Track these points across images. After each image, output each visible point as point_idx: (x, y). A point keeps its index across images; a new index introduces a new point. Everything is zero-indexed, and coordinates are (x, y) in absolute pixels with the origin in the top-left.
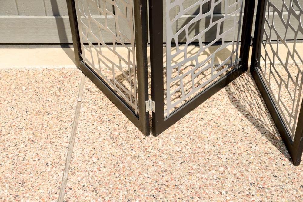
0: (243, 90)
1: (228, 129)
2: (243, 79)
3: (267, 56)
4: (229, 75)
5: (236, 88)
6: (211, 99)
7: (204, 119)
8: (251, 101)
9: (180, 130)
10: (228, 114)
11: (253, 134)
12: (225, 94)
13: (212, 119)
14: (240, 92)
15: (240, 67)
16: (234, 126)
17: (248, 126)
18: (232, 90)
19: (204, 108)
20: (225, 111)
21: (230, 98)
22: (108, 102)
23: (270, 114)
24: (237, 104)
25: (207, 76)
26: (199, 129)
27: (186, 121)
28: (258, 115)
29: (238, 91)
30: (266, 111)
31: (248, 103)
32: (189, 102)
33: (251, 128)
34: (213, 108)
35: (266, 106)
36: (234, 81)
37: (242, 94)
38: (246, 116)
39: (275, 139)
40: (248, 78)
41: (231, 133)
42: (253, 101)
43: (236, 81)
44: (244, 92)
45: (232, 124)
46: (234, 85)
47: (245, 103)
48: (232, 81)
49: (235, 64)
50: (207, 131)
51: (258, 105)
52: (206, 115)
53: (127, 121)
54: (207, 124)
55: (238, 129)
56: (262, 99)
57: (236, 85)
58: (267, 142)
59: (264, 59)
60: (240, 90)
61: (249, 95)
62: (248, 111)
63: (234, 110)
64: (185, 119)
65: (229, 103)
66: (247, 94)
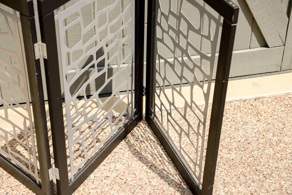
0: (142, 140)
1: (135, 185)
2: (140, 128)
3: (162, 106)
4: (127, 127)
5: (135, 139)
6: (112, 154)
7: (109, 177)
8: (152, 151)
9: (86, 193)
10: (132, 168)
11: (160, 186)
12: (126, 146)
13: (117, 175)
14: (139, 143)
15: (136, 117)
16: (141, 180)
17: (154, 178)
18: (132, 142)
19: (107, 165)
20: (128, 165)
21: (131, 151)
22: (3, 173)
23: (173, 162)
24: (139, 156)
25: (105, 130)
26: (106, 189)
27: (91, 182)
28: (161, 165)
29: (138, 142)
30: (169, 160)
31: (149, 153)
32: (92, 162)
33: (157, 180)
34: (116, 163)
35: (167, 155)
36: (132, 132)
37: (142, 144)
38: (150, 168)
39: (182, 188)
40: (145, 127)
41: (139, 189)
42: (154, 150)
43: (134, 131)
44: (144, 142)
45: (138, 178)
46: (133, 136)
47: (146, 154)
48: (130, 132)
49: (131, 115)
50: (115, 189)
51: (159, 154)
52: (111, 172)
53: (27, 192)
54: (113, 182)
55: (144, 183)
56: (162, 147)
57: (135, 135)
58: (175, 192)
59: (160, 108)
60: (139, 140)
61: (149, 144)
62: (151, 162)
63: (137, 163)
64: (90, 179)
65: (132, 156)
66: (147, 144)
